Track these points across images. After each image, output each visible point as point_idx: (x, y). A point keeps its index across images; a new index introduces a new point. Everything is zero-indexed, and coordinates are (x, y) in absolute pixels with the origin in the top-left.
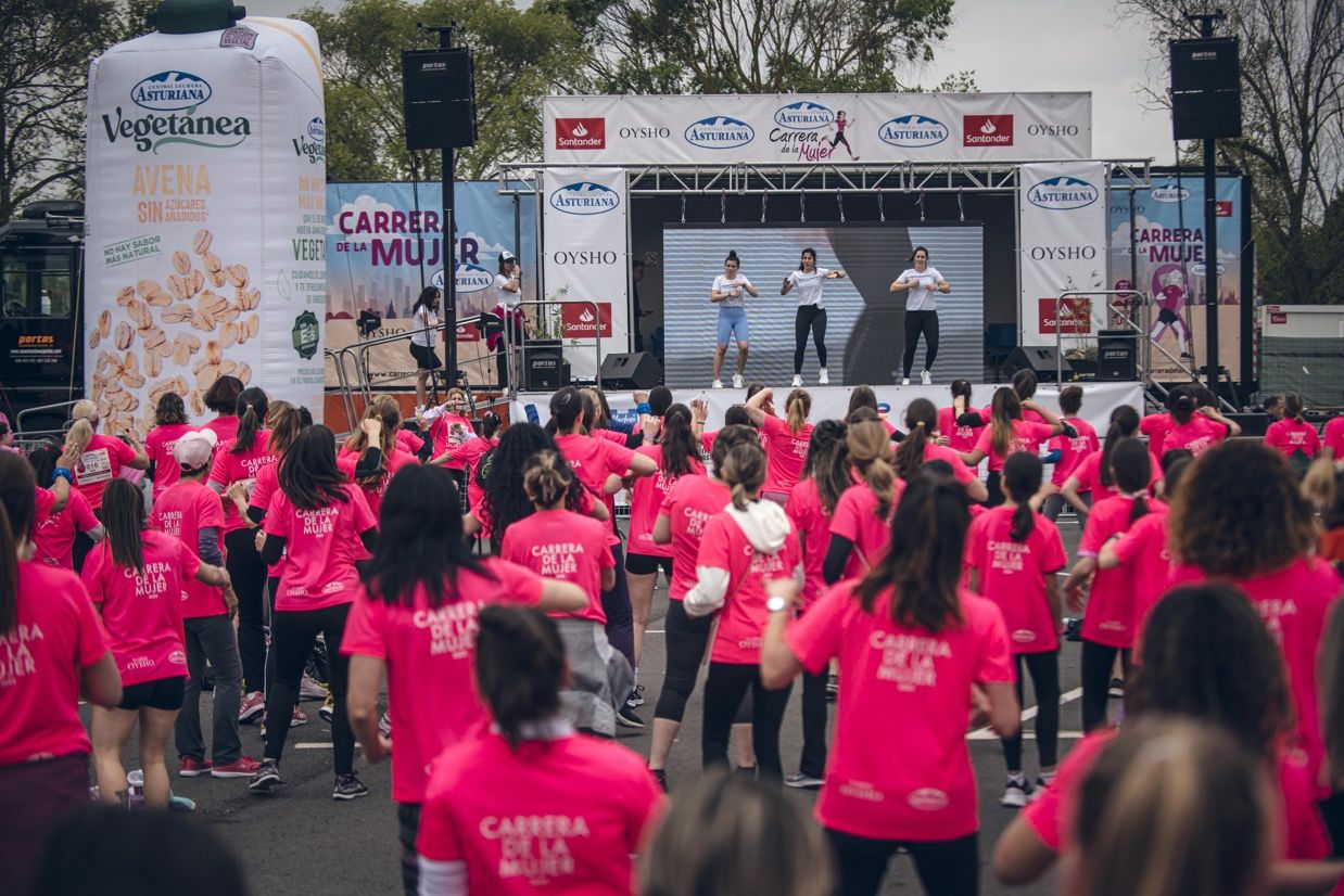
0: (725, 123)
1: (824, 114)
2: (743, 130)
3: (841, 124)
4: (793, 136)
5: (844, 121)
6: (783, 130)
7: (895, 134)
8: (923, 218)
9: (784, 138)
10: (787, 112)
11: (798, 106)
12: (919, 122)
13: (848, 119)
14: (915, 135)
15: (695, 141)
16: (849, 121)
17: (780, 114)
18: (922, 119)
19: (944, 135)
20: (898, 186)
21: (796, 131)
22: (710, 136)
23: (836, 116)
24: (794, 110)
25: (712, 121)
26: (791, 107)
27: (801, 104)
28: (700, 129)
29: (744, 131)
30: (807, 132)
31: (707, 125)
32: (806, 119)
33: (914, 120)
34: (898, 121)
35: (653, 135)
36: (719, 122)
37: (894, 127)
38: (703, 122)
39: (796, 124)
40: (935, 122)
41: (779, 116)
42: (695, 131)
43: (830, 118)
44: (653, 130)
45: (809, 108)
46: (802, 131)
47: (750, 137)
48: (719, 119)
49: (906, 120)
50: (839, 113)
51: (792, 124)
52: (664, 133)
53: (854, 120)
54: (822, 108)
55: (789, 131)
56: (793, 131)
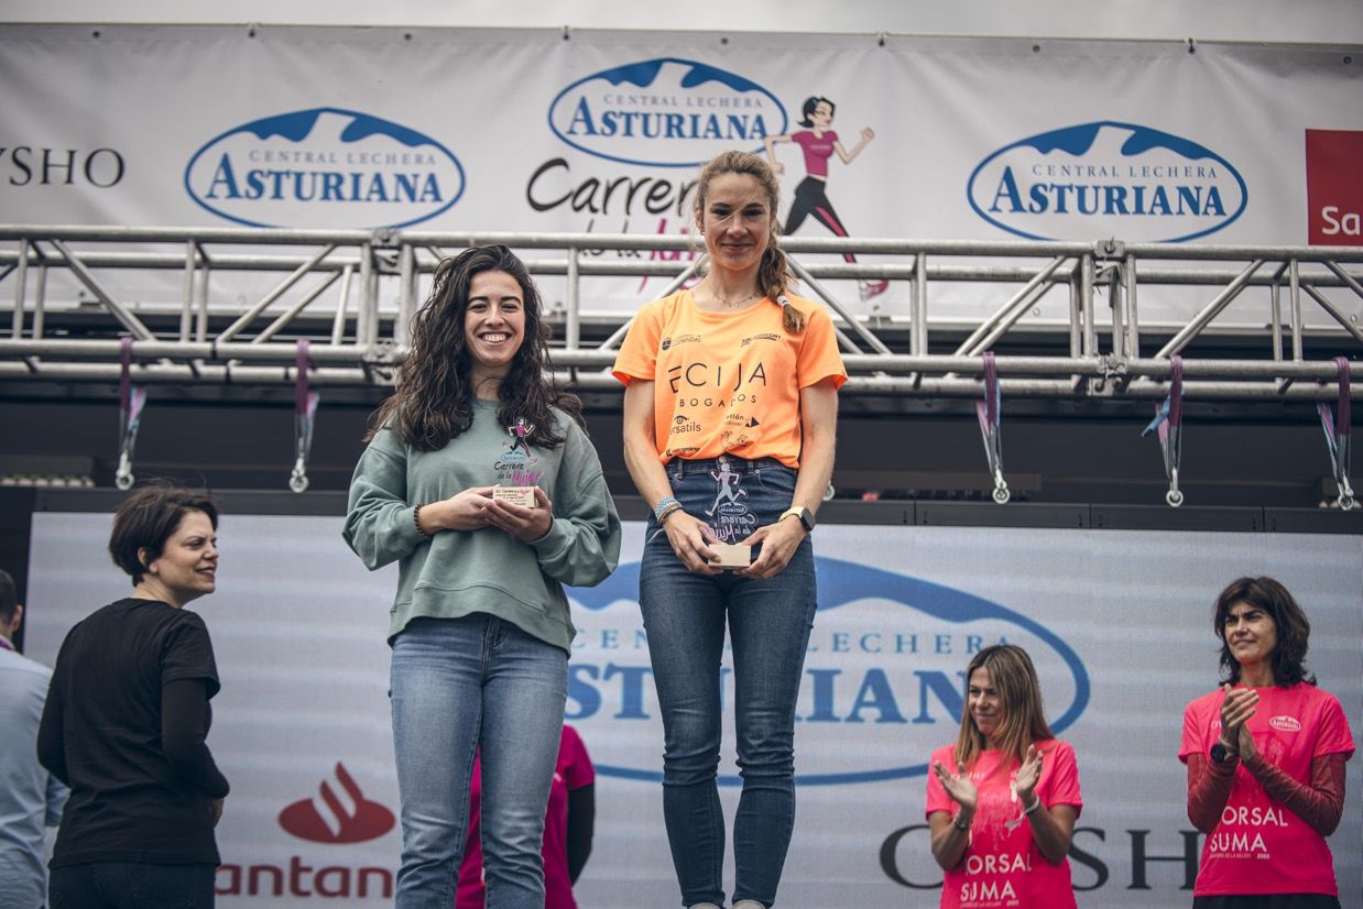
0: (350, 135)
1: (749, 106)
2: (418, 163)
3: (818, 150)
4: (622, 190)
5: (831, 137)
6: (583, 168)
7: (1035, 193)
8: (1174, 495)
9: (585, 196)
10: (602, 97)
11: (642, 74)
12: (1130, 148)
13: (846, 128)
14: (1115, 200)
15: (223, 203)
16: (847, 139)
17: (573, 98)
18: (1142, 140)
19: (1230, 207)
20: (1068, 354)
21: (636, 174)
22: (288, 185)
23: (796, 115)
24: (627, 88)
25: (296, 126)
26: (617, 76)
27: (654, 67)
28: (247, 154)
29: (424, 171)
30: (678, 179)
31: (277, 142)
32: (674, 126)
33: (1109, 143)
34: (1044, 143)
35: (58, 174)
36: (328, 129)
37: (1031, 168)
38: (263, 128)
39: (637, 147)
40: (1192, 150)
41: (566, 112)
42: (225, 164)
43: (773, 124)
44: (59, 157)
45: (688, 82)
46: (657, 174)
47: (448, 190)
48: (323, 117)
49: (1076, 140)
50: (810, 107)
51: (615, 144)
52: (105, 168)
53: (869, 134)
54: (742, 85)
55: (606, 173)
56: (624, 170)
